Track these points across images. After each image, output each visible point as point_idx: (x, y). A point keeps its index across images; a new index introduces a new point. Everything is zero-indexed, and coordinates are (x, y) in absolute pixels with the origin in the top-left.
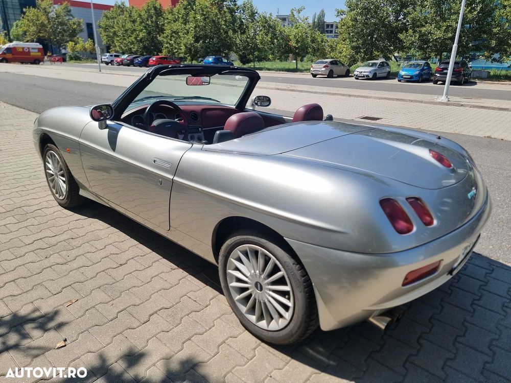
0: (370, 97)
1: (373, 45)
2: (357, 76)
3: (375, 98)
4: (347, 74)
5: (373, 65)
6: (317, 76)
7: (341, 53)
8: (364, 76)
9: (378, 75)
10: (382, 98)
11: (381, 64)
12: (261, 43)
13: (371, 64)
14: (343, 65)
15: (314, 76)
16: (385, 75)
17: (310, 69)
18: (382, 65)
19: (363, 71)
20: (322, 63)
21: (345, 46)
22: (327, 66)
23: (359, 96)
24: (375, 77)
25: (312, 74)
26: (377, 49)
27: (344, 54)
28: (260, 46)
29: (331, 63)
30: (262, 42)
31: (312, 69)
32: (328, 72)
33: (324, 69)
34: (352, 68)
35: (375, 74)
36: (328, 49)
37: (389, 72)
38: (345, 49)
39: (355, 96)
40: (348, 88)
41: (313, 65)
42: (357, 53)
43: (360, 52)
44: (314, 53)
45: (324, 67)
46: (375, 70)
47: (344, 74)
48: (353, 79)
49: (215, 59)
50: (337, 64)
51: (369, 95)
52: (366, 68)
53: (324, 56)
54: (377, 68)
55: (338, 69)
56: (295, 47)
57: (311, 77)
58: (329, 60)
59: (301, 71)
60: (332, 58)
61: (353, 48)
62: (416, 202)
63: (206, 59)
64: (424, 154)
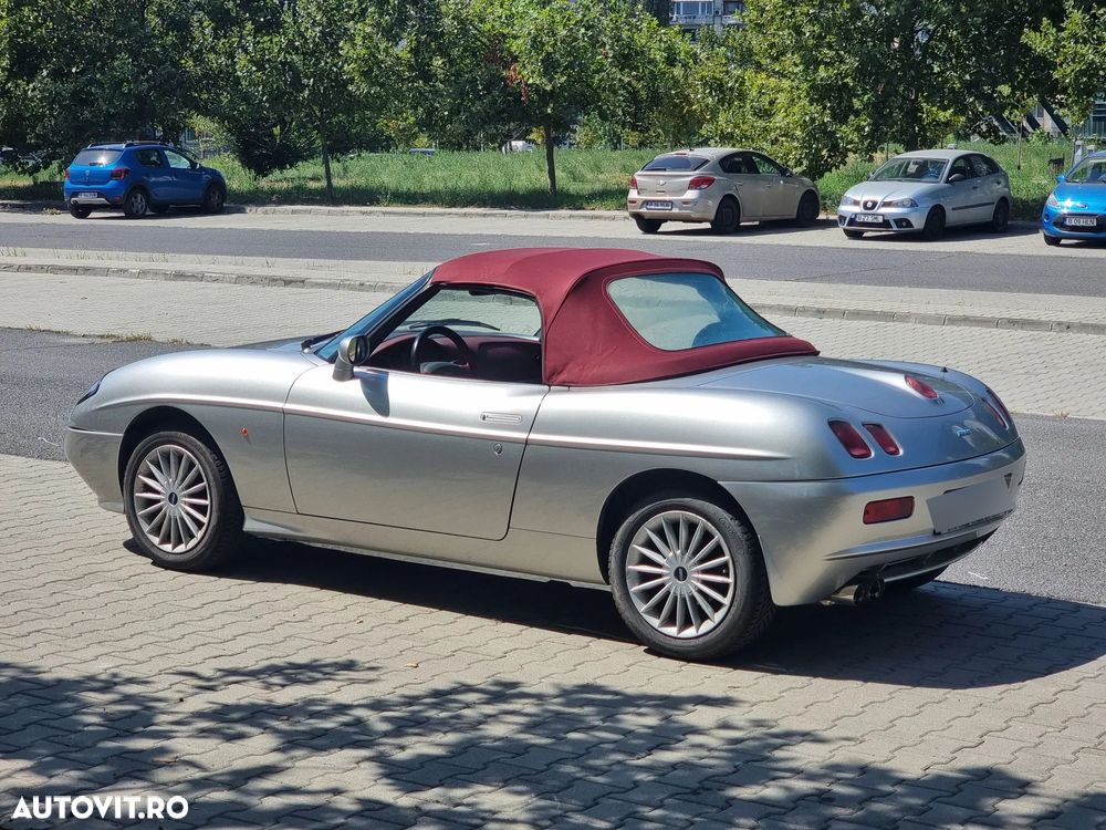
0: (905, 318)
1: (917, 75)
2: (852, 222)
3: (924, 319)
4: (807, 214)
5: (924, 170)
6: (664, 227)
7: (765, 114)
8: (886, 224)
9: (952, 217)
10: (953, 321)
11: (961, 163)
12: (366, 74)
13: (912, 169)
14: (783, 171)
15: (650, 225)
16: (986, 214)
17: (625, 193)
18: (966, 169)
19: (879, 199)
20: (683, 164)
21: (786, 83)
22: (709, 181)
23: (857, 315)
24: (938, 227)
25: (638, 217)
26: (937, 93)
27: (779, 120)
28: (360, 88)
29: (728, 165)
30: (371, 70)
31: (633, 194)
32: (712, 206)
33: (691, 194)
34: (827, 183)
35: (937, 214)
36: (700, 98)
37: (1004, 200)
38: (782, 99)
39: (843, 314)
40: (813, 279)
41: (640, 177)
42: (840, 117)
43: (852, 110)
44: (634, 115)
45: (695, 184)
46: (932, 194)
47: (792, 213)
48: (835, 238)
49: (126, 157)
50: (753, 169)
51: (904, 309)
52: (895, 184)
53: (686, 129)
54: (942, 184)
55: (756, 194)
56: (538, 89)
57: (631, 230)
58: (714, 152)
59: (573, 201)
60: (726, 138)
61: (820, 93)
62: (876, 430)
63: (82, 155)
64: (898, 382)
